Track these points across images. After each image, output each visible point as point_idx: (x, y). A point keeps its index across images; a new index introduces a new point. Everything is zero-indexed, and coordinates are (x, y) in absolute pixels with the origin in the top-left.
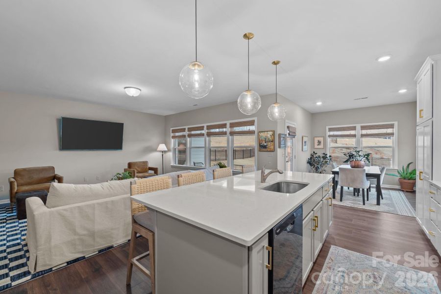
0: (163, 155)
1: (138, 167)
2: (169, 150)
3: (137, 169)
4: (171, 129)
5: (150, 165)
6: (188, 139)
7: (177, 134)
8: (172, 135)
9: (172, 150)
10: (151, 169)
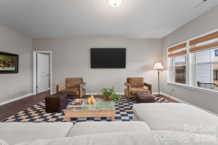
0: (159, 73)
1: (135, 82)
2: (165, 69)
3: (134, 84)
4: (168, 48)
5: (145, 81)
6: (190, 54)
7: (174, 52)
8: (169, 53)
9: (169, 68)
10: (146, 85)
